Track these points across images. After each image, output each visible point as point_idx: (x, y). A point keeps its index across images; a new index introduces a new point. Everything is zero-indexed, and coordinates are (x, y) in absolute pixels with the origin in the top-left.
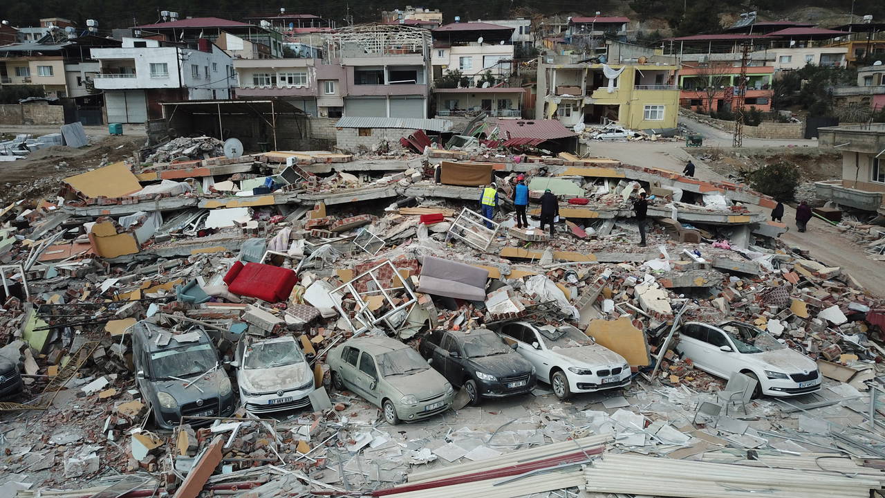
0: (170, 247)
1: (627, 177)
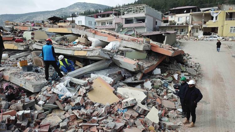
1: (73, 33)
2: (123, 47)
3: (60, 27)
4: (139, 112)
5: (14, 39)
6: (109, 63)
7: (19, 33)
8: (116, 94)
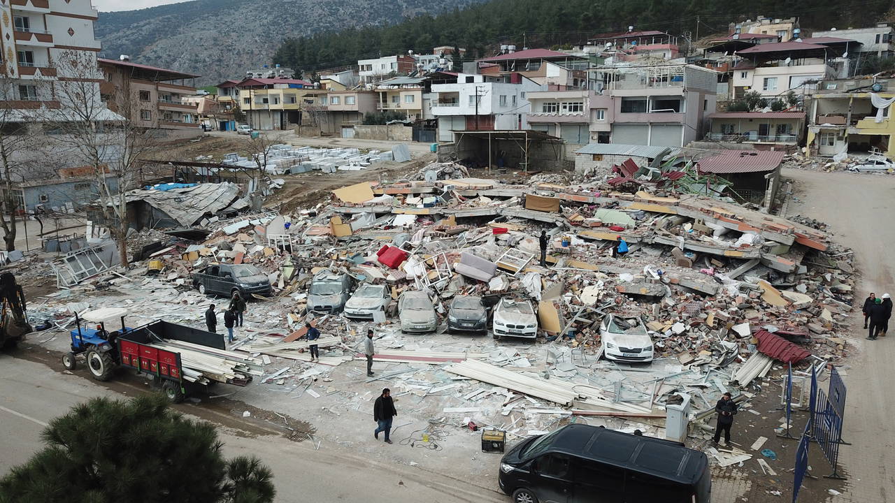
0: (367, 234)
1: (679, 214)
3: (650, 202)
6: (758, 263)
8: (783, 297)
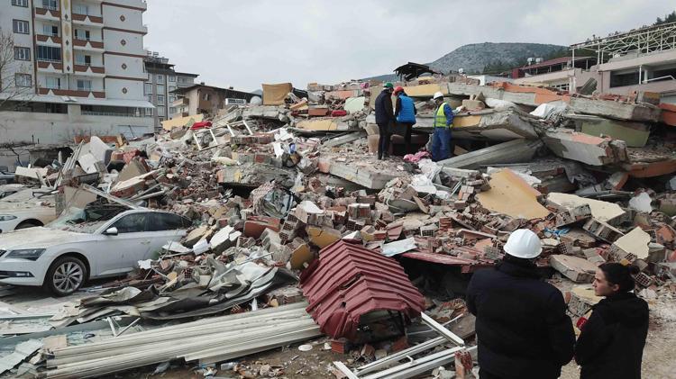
1: (452, 92)
2: (576, 113)
3: (421, 83)
4: (597, 235)
5: (328, 114)
6: (535, 148)
7: (337, 103)
8: (544, 204)
